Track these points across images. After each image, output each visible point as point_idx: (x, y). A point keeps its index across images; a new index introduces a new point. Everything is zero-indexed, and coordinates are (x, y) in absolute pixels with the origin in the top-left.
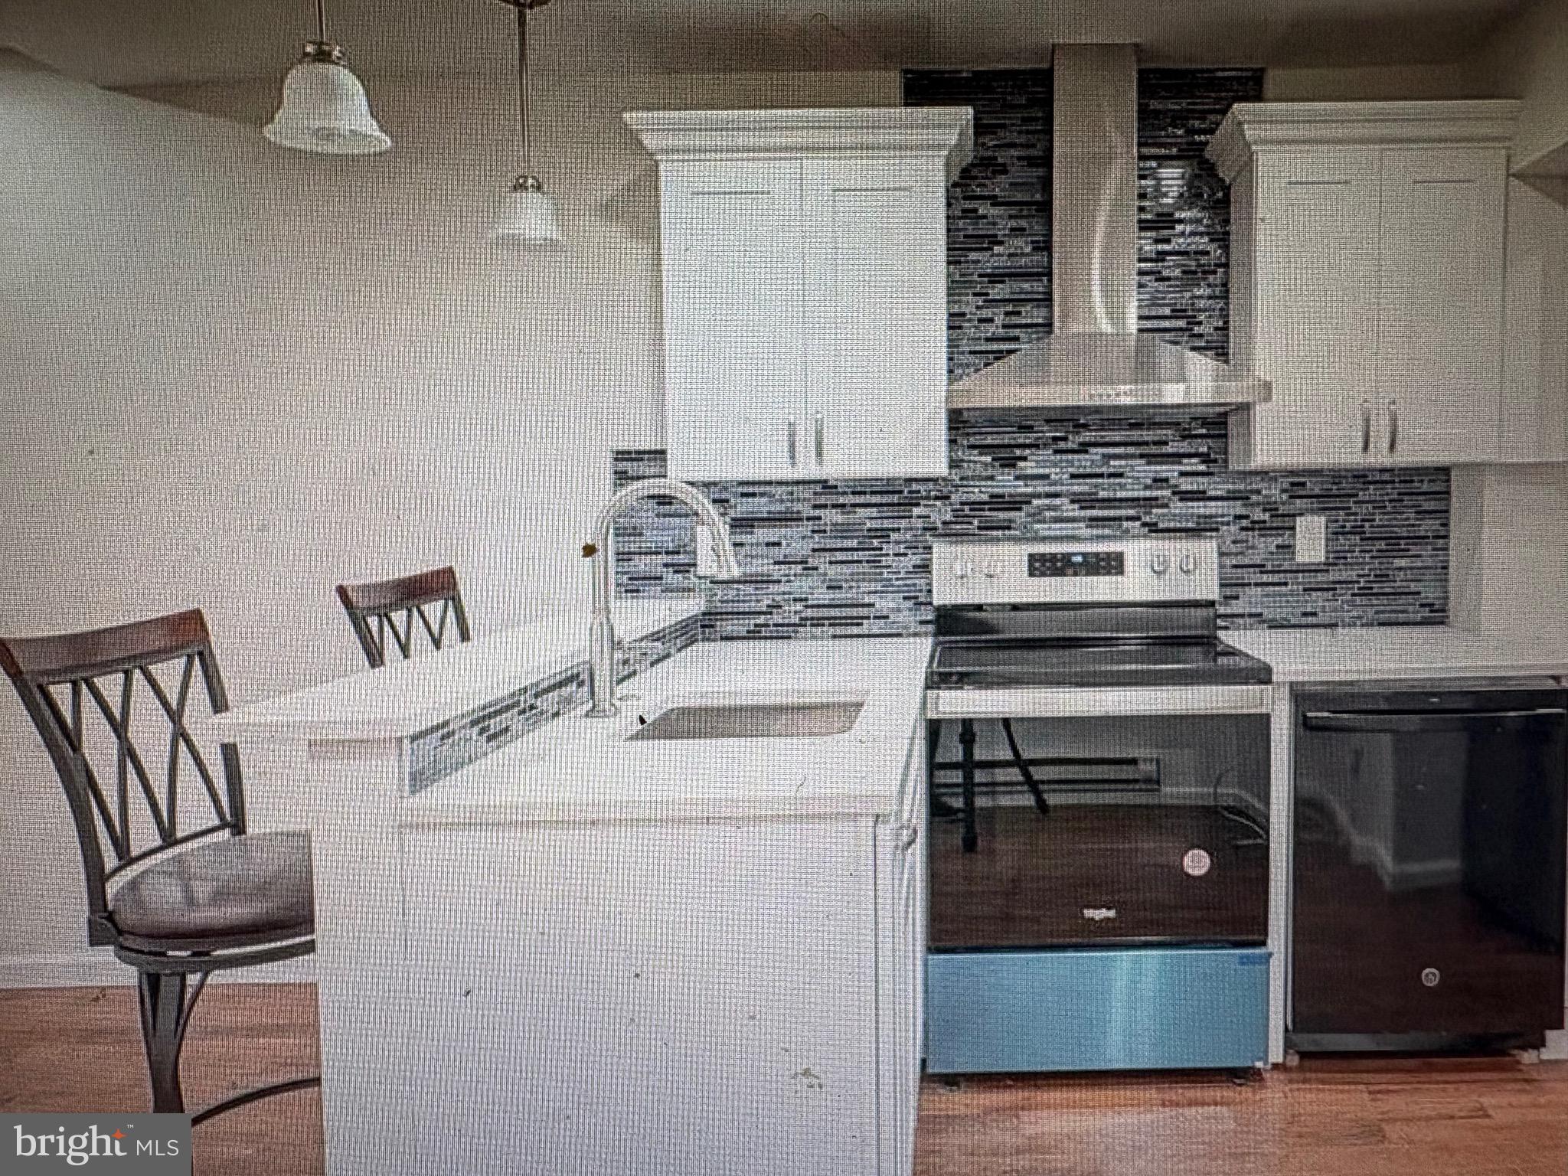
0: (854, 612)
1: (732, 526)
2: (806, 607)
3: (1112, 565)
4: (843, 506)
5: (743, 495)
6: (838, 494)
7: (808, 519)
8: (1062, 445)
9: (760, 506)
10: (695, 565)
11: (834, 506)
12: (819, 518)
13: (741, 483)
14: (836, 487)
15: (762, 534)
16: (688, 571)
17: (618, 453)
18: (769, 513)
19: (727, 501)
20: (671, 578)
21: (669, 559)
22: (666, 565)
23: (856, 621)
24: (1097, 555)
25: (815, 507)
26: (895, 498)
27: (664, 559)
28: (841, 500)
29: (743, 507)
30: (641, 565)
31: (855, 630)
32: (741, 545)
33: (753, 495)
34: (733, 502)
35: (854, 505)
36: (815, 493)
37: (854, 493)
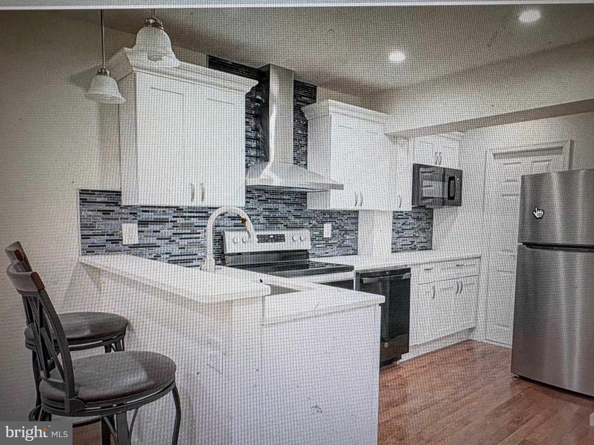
0: (191, 257)
1: (138, 224)
2: (170, 256)
4: (185, 217)
5: (143, 211)
6: (183, 212)
7: (171, 222)
8: (260, 199)
9: (151, 216)
10: (122, 240)
11: (182, 217)
12: (176, 221)
13: (143, 207)
14: (182, 209)
15: (152, 227)
16: (118, 243)
17: (82, 190)
18: (154, 219)
19: (136, 213)
20: (109, 246)
21: (108, 238)
22: (107, 240)
23: (191, 261)
24: (277, 235)
25: (174, 217)
27: (106, 237)
28: (185, 214)
29: (144, 216)
30: (96, 240)
31: (191, 264)
32: (143, 232)
33: (148, 211)
34: (138, 214)
35: (189, 217)
36: (174, 212)
37: (189, 212)
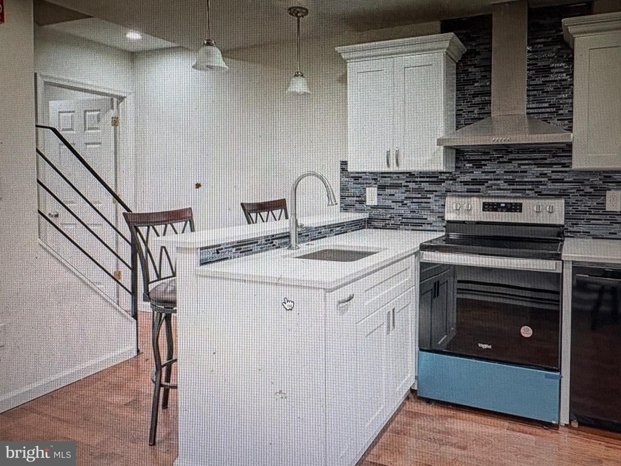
0: (420, 221)
1: (378, 188)
2: (403, 218)
3: (517, 208)
4: (417, 182)
5: (382, 177)
6: (415, 177)
7: (404, 186)
8: (501, 160)
9: (388, 181)
10: (365, 201)
11: (413, 182)
12: (408, 186)
13: (382, 173)
14: (414, 175)
15: (388, 191)
16: (363, 203)
17: (343, 162)
18: (391, 184)
19: (377, 179)
20: (358, 206)
21: (357, 199)
22: (356, 201)
23: (421, 224)
24: (511, 204)
25: (407, 182)
26: (435, 179)
27: (355, 199)
28: (416, 180)
29: (382, 181)
30: (348, 200)
31: (420, 228)
32: (381, 195)
33: (385, 177)
34: (378, 179)
35: (420, 182)
36: (407, 177)
37: (421, 177)
